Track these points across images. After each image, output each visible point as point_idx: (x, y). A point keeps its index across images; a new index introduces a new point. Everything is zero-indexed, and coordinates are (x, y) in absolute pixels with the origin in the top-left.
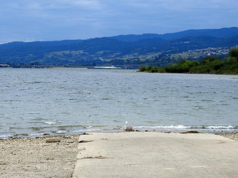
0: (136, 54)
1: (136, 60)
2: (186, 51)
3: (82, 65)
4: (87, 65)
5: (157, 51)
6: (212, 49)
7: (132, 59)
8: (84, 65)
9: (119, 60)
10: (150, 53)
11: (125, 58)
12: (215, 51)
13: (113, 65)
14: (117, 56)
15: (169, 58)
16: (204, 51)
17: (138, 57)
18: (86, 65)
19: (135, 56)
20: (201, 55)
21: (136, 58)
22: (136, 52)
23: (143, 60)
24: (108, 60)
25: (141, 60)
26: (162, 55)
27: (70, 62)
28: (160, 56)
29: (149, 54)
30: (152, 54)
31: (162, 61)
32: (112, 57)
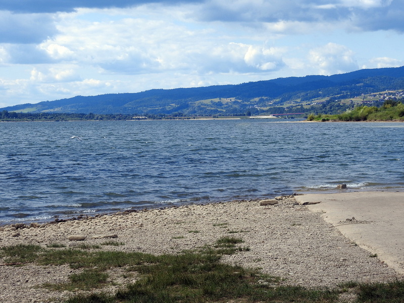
0: (299, 100)
1: (299, 107)
2: (359, 95)
3: (234, 115)
4: (241, 115)
5: (324, 96)
6: (390, 92)
7: (294, 107)
8: (236, 115)
9: (279, 108)
10: (316, 99)
11: (286, 105)
12: (394, 94)
13: (271, 114)
14: (275, 103)
15: (339, 104)
16: (381, 95)
17: (301, 104)
18: (239, 115)
19: (297, 102)
20: (378, 100)
21: (298, 105)
22: (299, 98)
23: (308, 107)
24: (265, 109)
25: (305, 107)
26: (330, 100)
27: (220, 112)
28: (328, 102)
29: (314, 99)
30: (318, 99)
31: (331, 108)
32: (270, 105)
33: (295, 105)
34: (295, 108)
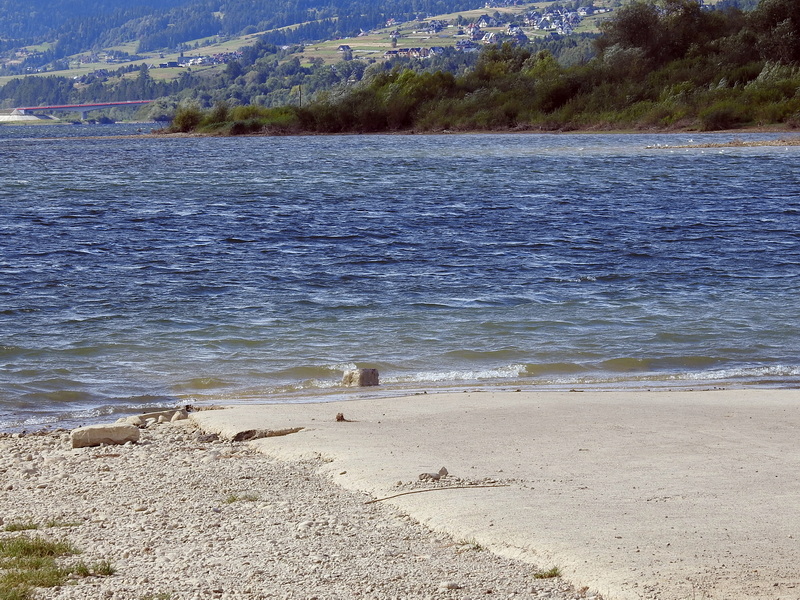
0: (131, 48)
1: (134, 75)
2: (374, 23)
5: (234, 31)
6: (502, 10)
7: (113, 74)
9: (50, 81)
10: (200, 41)
11: (77, 69)
12: (517, 21)
13: (18, 104)
14: (36, 61)
15: (297, 61)
16: (466, 22)
17: (139, 63)
19: (123, 56)
20: (453, 43)
21: (130, 69)
22: (133, 37)
23: (169, 76)
25: (158, 75)
26: (259, 46)
28: (252, 54)
29: (192, 43)
30: (208, 43)
31: (262, 78)
32: (13, 68)
33: (115, 67)
34: (115, 80)
